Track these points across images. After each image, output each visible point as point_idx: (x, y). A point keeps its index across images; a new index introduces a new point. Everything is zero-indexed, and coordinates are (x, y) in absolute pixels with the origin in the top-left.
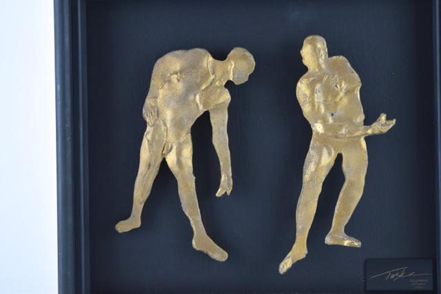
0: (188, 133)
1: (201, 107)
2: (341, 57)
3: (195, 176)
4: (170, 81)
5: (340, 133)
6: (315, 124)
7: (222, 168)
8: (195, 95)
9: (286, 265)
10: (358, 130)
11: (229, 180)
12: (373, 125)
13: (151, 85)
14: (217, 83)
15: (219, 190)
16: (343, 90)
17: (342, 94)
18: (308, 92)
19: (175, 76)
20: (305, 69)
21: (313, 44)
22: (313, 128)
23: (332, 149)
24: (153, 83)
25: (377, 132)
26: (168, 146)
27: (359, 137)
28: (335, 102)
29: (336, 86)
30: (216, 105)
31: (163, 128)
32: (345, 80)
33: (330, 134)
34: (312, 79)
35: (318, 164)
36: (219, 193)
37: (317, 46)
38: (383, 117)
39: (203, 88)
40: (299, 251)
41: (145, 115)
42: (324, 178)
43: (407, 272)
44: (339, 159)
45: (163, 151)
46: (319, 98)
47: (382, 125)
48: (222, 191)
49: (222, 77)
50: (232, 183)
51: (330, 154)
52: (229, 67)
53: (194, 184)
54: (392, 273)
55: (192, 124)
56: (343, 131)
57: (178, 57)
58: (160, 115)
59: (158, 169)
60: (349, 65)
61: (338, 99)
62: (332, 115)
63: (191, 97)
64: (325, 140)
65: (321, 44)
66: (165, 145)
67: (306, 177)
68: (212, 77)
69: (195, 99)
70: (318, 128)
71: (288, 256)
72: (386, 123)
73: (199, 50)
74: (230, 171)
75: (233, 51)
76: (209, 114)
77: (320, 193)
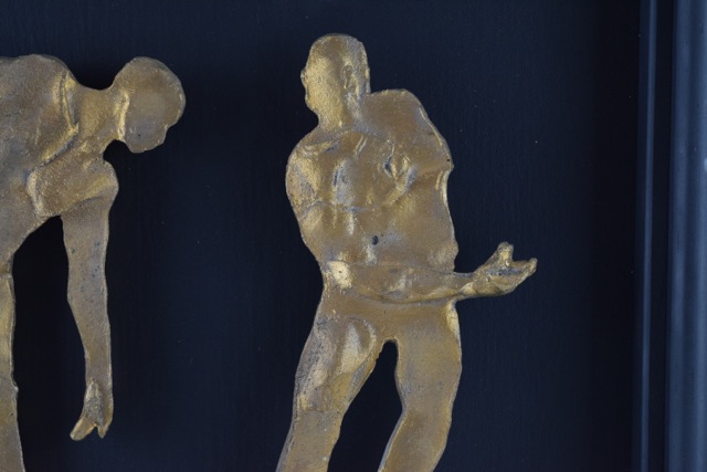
1: (39, 206)
2: (404, 93)
3: (18, 385)
5: (391, 289)
6: (332, 264)
7: (88, 365)
8: (27, 175)
10: (440, 284)
11: (103, 398)
12: (479, 272)
14: (84, 148)
15: (79, 424)
16: (406, 178)
17: (401, 189)
18: (314, 180)
20: (311, 120)
21: (334, 56)
22: (326, 274)
23: (371, 330)
25: (487, 290)
27: (442, 301)
28: (384, 209)
29: (388, 167)
30: (80, 204)
32: (411, 153)
33: (366, 290)
34: (325, 145)
35: (334, 366)
36: (79, 431)
37: (342, 63)
38: (505, 253)
39: (48, 157)
42: (347, 404)
44: (389, 354)
46: (341, 193)
47: (502, 273)
48: (85, 425)
49: (97, 132)
50: (111, 405)
51: (364, 342)
52: (117, 106)
53: (14, 404)
55: (15, 250)
56: (401, 285)
60: (422, 113)
61: (390, 202)
62: (376, 241)
63: (16, 180)
64: (355, 309)
65: (354, 56)
67: (302, 400)
68: (72, 131)
69: (25, 185)
70: (338, 272)
72: (510, 268)
73: (40, 58)
74: (110, 374)
75: (128, 66)
76: (61, 223)
77: (334, 442)
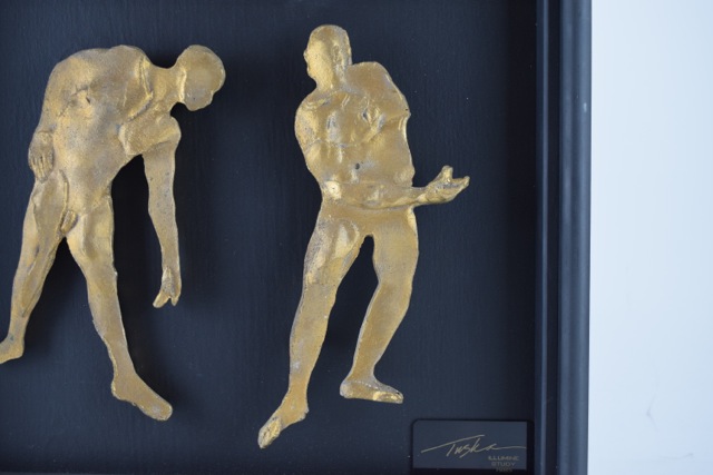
0: (104, 195)
1: (127, 148)
2: (375, 64)
3: (117, 270)
4: (74, 103)
5: (369, 199)
6: (328, 183)
7: (163, 257)
8: (118, 127)
9: (268, 433)
10: (402, 195)
11: (174, 279)
12: (429, 187)
13: (44, 109)
14: (157, 108)
15: (158, 297)
16: (378, 123)
17: (374, 130)
18: (314, 124)
19: (84, 93)
20: (312, 85)
21: (326, 39)
22: (323, 190)
23: (355, 227)
24: (46, 105)
25: (435, 199)
26: (70, 217)
27: (404, 207)
28: (363, 144)
29: (365, 115)
30: (155, 146)
31: (61, 184)
32: (381, 104)
33: (351, 200)
34: (322, 101)
35: (331, 252)
36: (159, 302)
37: (332, 44)
38: (447, 172)
39: (132, 114)
40: (294, 407)
41: (31, 162)
42: (340, 280)
43: (483, 443)
44: (368, 244)
45: (61, 225)
46: (333, 134)
47: (445, 187)
48: (163, 297)
49: (165, 97)
50: (180, 284)
51: (351, 236)
52: (179, 79)
53: (115, 284)
54: (458, 445)
55: (112, 179)
56: (376, 196)
57: (90, 59)
58: (57, 163)
59: (53, 257)
60: (388, 78)
61: (367, 139)
62: (358, 167)
63: (112, 131)
64: (344, 215)
65: (340, 39)
66: (64, 215)
67: (309, 277)
68: (148, 97)
69: (118, 135)
70: (331, 189)
71: (274, 415)
72: (451, 183)
73: (126, 48)
74: (178, 262)
75: (186, 51)
76: (142, 160)
77: (332, 305)
